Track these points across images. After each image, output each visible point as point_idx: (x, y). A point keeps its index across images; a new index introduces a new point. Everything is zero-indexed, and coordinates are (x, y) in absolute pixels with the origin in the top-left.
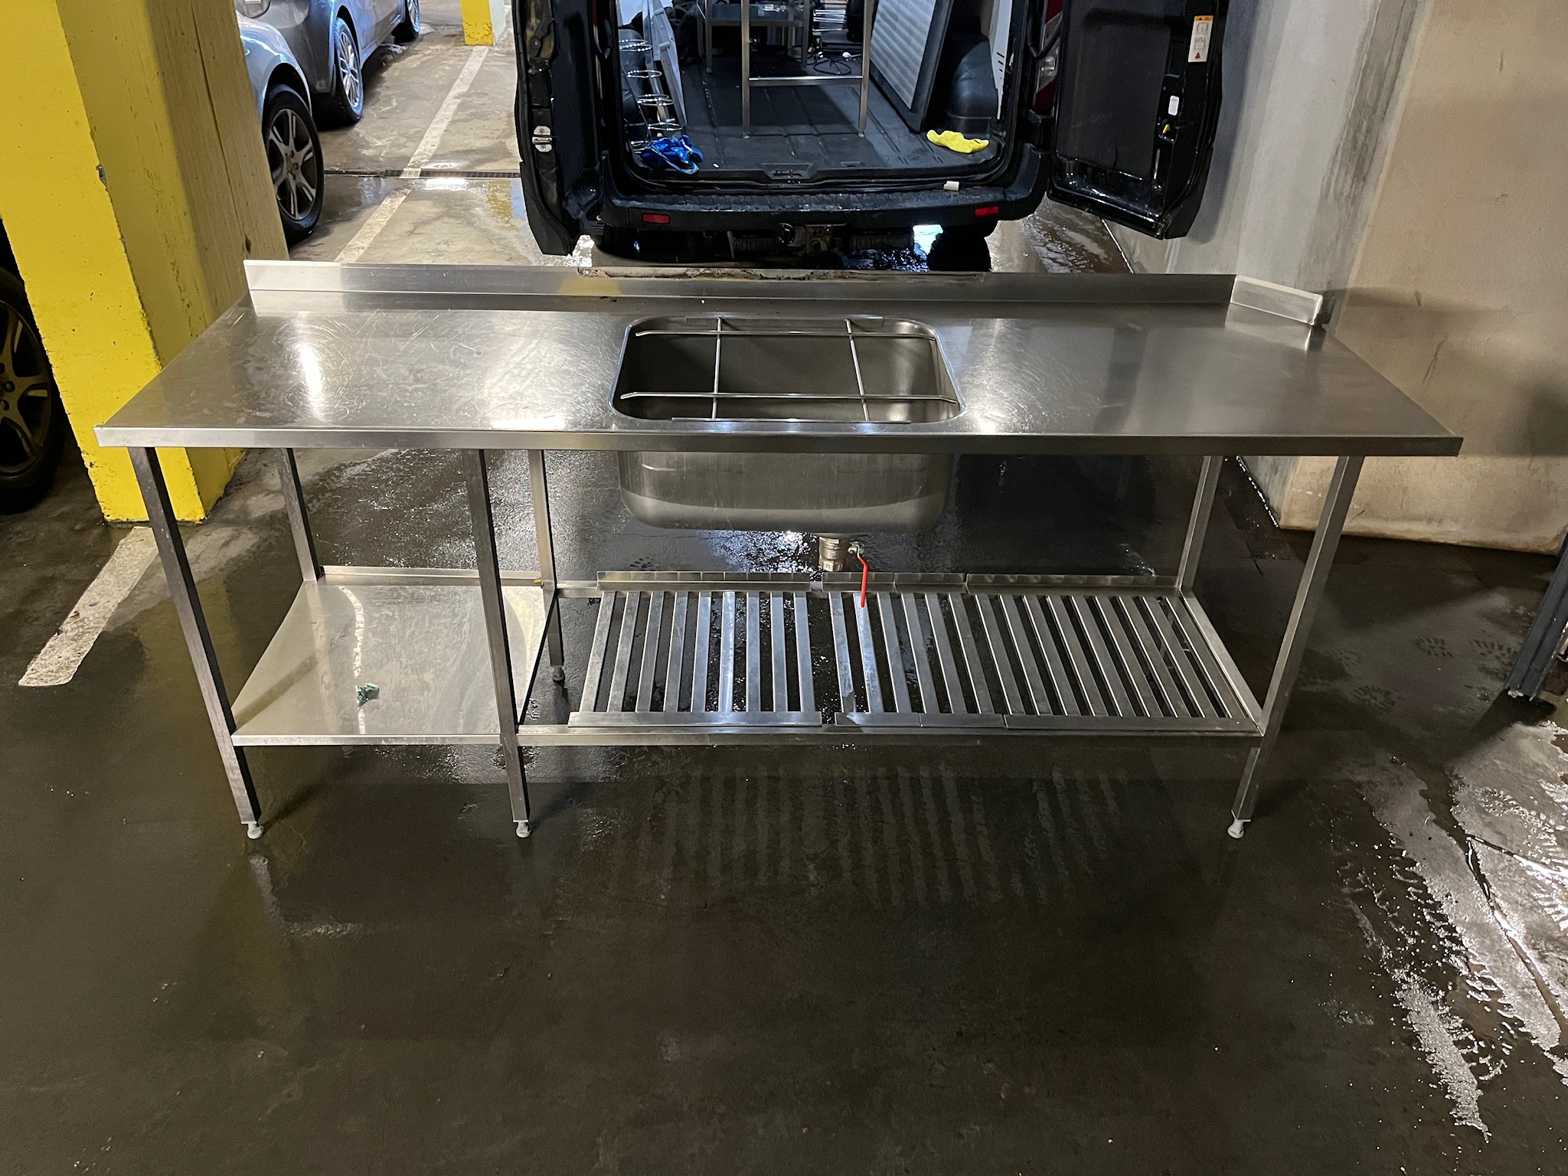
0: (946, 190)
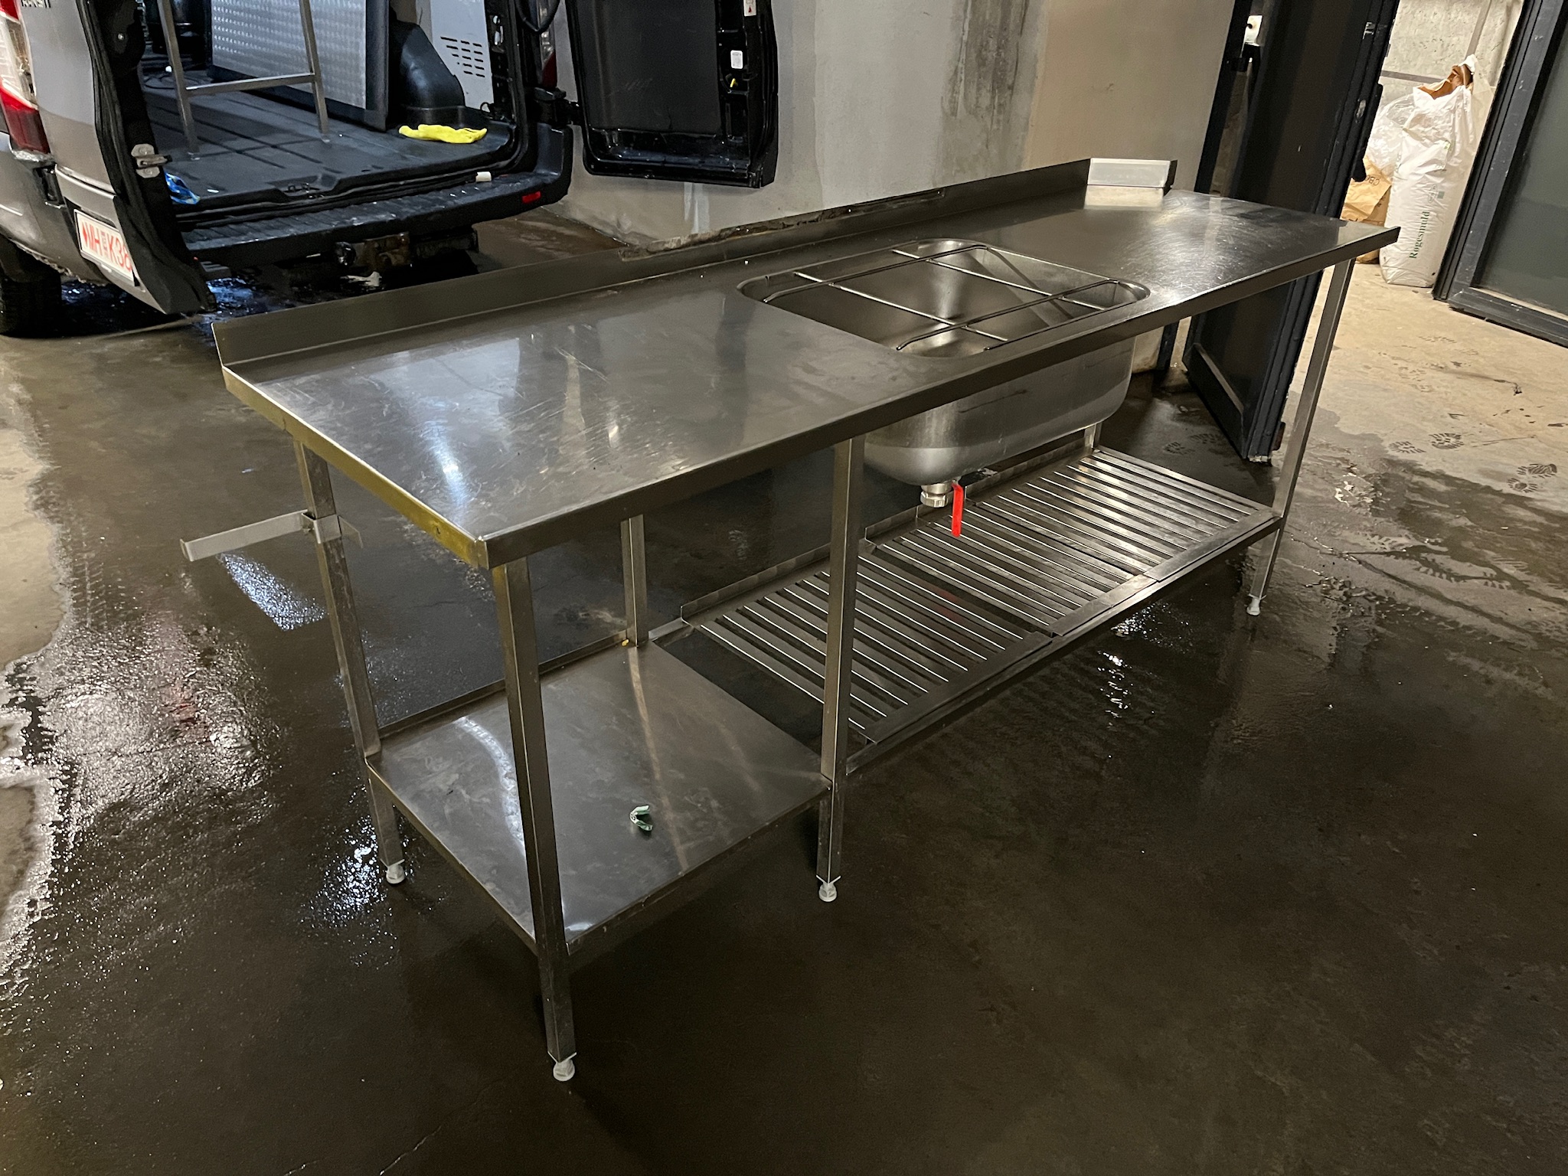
0: (480, 182)
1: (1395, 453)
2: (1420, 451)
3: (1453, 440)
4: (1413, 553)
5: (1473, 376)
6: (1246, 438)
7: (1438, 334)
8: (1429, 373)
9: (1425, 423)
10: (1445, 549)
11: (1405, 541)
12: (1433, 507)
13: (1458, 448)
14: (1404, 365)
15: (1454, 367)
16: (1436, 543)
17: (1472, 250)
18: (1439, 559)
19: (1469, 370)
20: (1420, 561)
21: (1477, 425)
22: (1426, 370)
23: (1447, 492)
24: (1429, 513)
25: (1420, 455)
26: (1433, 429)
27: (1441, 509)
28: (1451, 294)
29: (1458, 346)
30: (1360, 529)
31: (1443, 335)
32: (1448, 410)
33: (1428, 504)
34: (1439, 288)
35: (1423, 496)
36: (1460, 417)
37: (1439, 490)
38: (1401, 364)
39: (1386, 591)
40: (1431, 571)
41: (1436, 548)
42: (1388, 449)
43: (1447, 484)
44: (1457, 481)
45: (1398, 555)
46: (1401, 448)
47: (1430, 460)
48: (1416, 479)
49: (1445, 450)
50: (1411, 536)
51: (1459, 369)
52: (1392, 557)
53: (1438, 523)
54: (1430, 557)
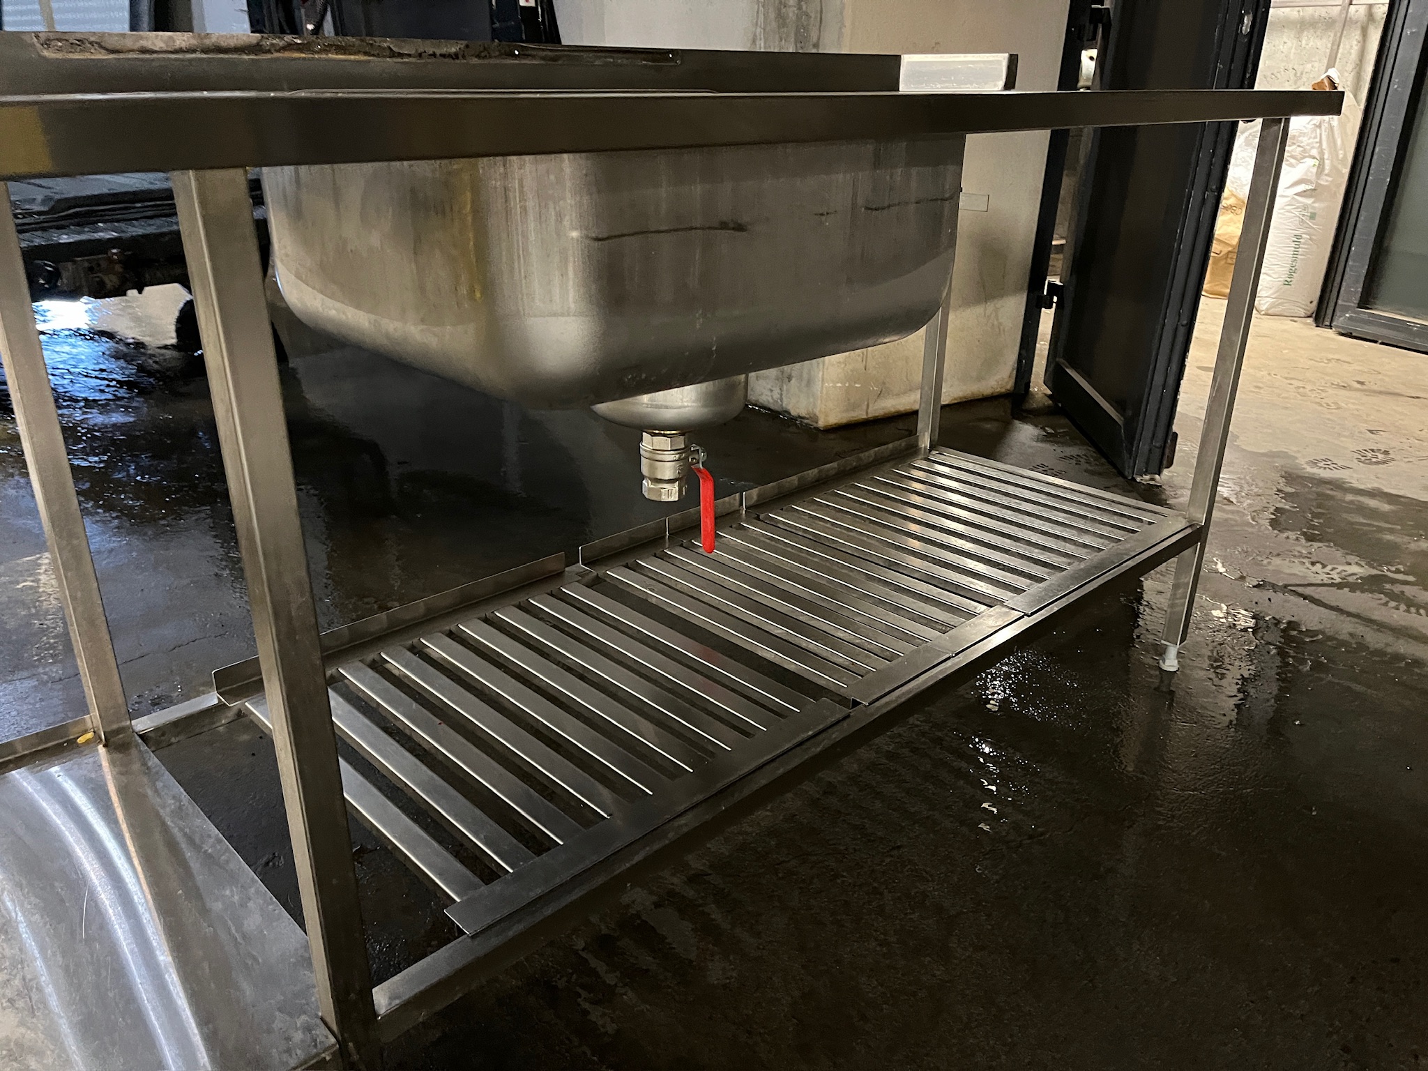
1: (1315, 470)
2: (1344, 468)
3: (1381, 457)
4: (1372, 584)
5: (1381, 393)
6: (1130, 454)
7: (1331, 356)
8: (1330, 391)
9: (1343, 439)
10: (1411, 578)
11: (1357, 570)
12: (1380, 530)
13: (1391, 464)
14: (1301, 384)
15: (1359, 386)
16: (1398, 571)
17: (1356, 269)
18: (1409, 591)
19: (1375, 388)
20: (1386, 594)
21: (1405, 440)
22: (1327, 389)
23: (1393, 511)
24: (1380, 536)
25: (1347, 472)
26: (1352, 445)
27: (1392, 531)
28: (1336, 318)
29: (1356, 367)
30: (1295, 556)
31: (1337, 357)
32: (1364, 427)
33: (1374, 526)
34: (1321, 314)
35: (1365, 516)
36: (1382, 433)
37: (1382, 509)
38: (1296, 383)
39: (1351, 634)
40: (1403, 607)
41: (1400, 577)
42: (1305, 466)
43: (1389, 503)
44: (1402, 499)
45: (1353, 587)
46: (1321, 464)
47: (1360, 477)
48: (1349, 497)
49: (1374, 467)
50: (1363, 563)
51: (1364, 387)
52: (1346, 590)
53: (1394, 547)
54: (1397, 589)
